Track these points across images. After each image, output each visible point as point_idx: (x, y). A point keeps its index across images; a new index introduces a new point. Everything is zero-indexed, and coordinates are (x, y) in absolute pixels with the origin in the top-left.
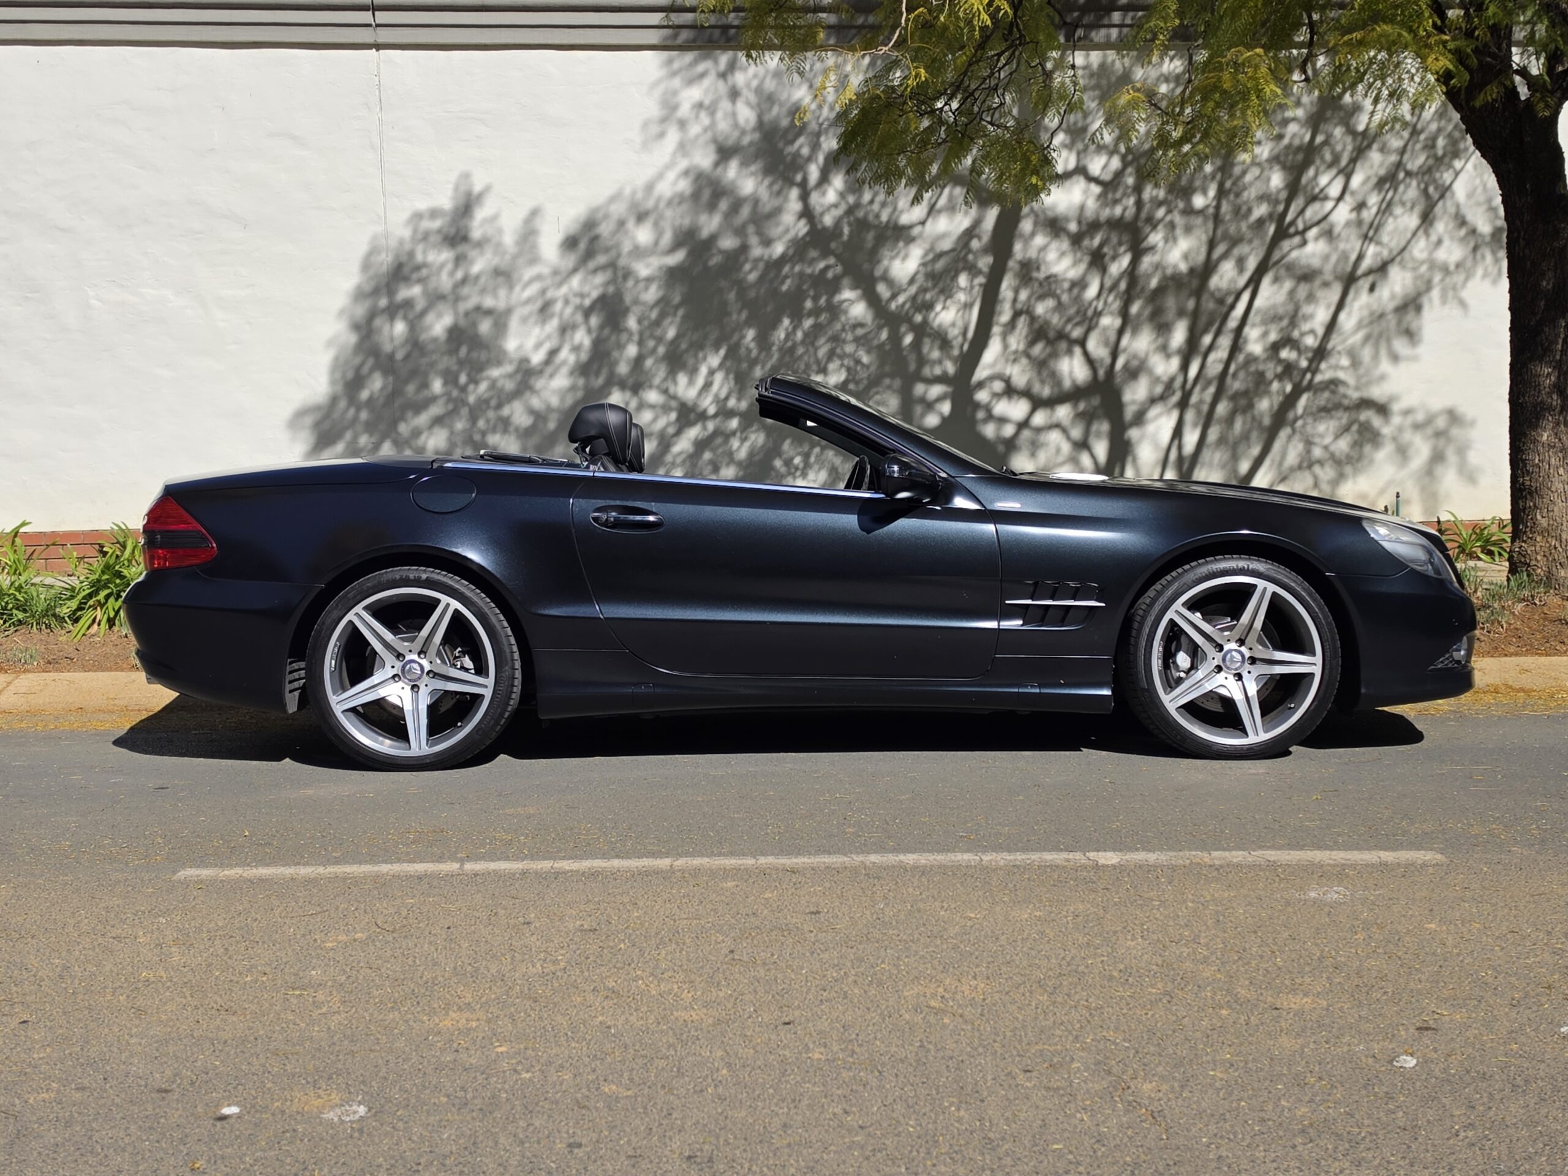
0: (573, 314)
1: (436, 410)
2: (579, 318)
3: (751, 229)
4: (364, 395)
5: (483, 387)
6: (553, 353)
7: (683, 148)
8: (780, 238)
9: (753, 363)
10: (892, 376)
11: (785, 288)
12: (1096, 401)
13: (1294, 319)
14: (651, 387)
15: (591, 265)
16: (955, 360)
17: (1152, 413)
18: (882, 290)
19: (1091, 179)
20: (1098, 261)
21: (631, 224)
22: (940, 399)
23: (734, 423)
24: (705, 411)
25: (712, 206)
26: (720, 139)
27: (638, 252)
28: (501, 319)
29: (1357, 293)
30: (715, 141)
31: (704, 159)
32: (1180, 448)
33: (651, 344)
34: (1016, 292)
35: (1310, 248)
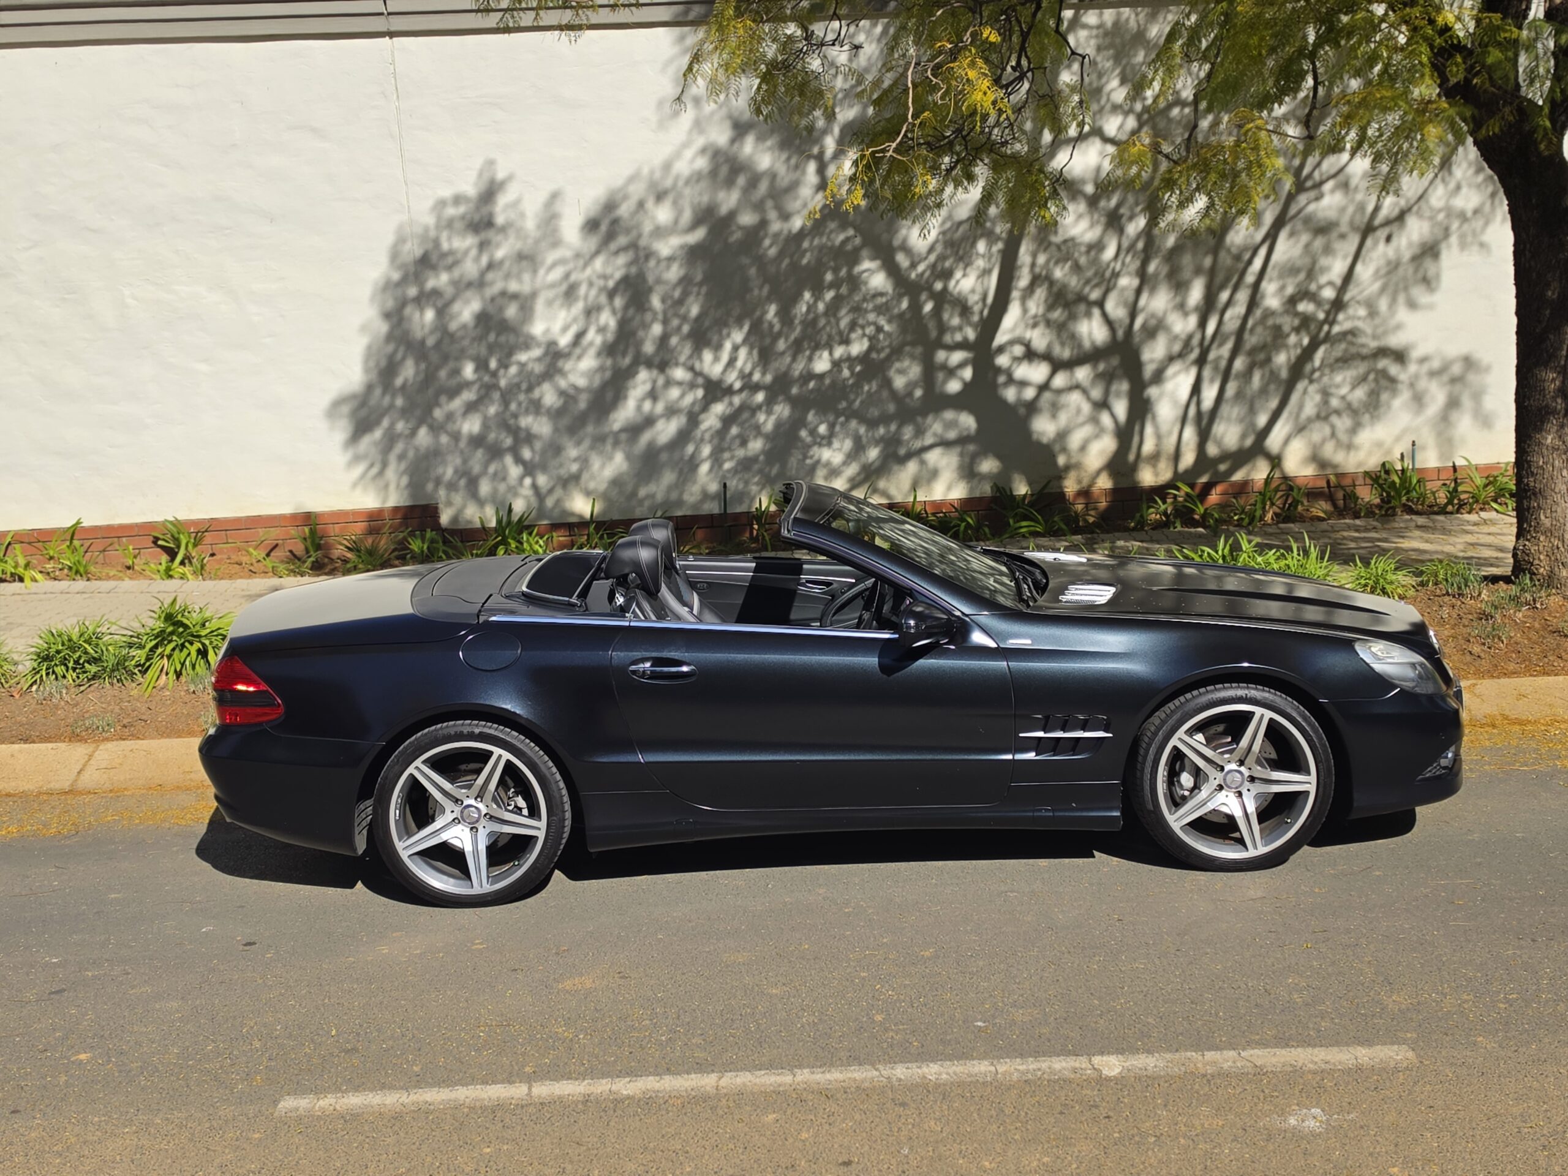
0: (597, 296)
1: (468, 396)
2: (603, 299)
3: (769, 204)
4: (399, 381)
5: (513, 370)
6: (579, 336)
7: (698, 125)
8: (799, 212)
9: (776, 338)
10: (913, 344)
11: (805, 261)
12: (1115, 361)
13: (1311, 273)
14: (677, 364)
15: (613, 246)
16: (975, 326)
17: (1171, 371)
18: (902, 260)
19: (1107, 140)
20: (1114, 222)
21: (650, 204)
22: (962, 365)
23: (760, 397)
24: (731, 386)
25: (730, 182)
26: (736, 114)
27: (659, 232)
28: (526, 302)
29: (1376, 244)
30: (730, 117)
31: (721, 136)
32: (1199, 403)
33: (675, 322)
34: (1034, 256)
35: (1326, 201)
